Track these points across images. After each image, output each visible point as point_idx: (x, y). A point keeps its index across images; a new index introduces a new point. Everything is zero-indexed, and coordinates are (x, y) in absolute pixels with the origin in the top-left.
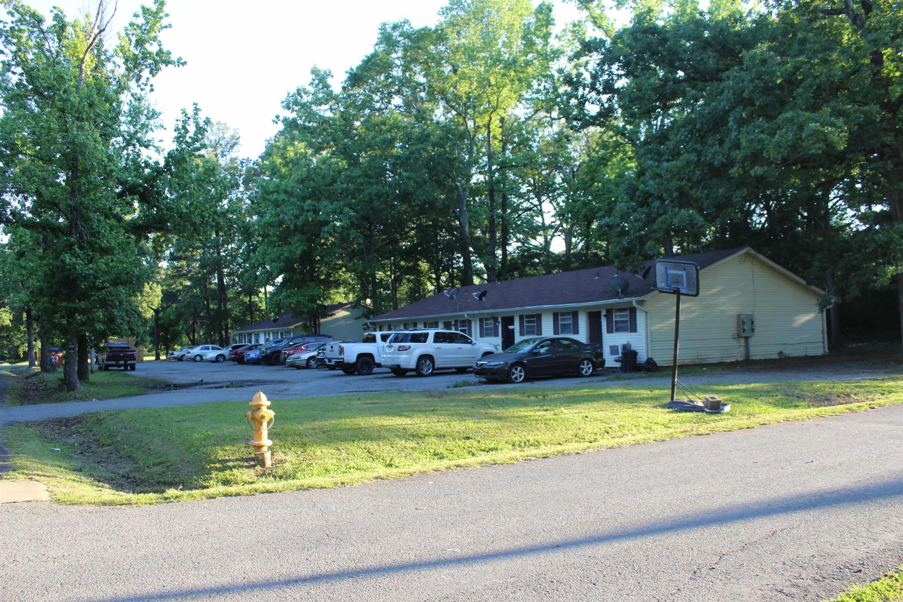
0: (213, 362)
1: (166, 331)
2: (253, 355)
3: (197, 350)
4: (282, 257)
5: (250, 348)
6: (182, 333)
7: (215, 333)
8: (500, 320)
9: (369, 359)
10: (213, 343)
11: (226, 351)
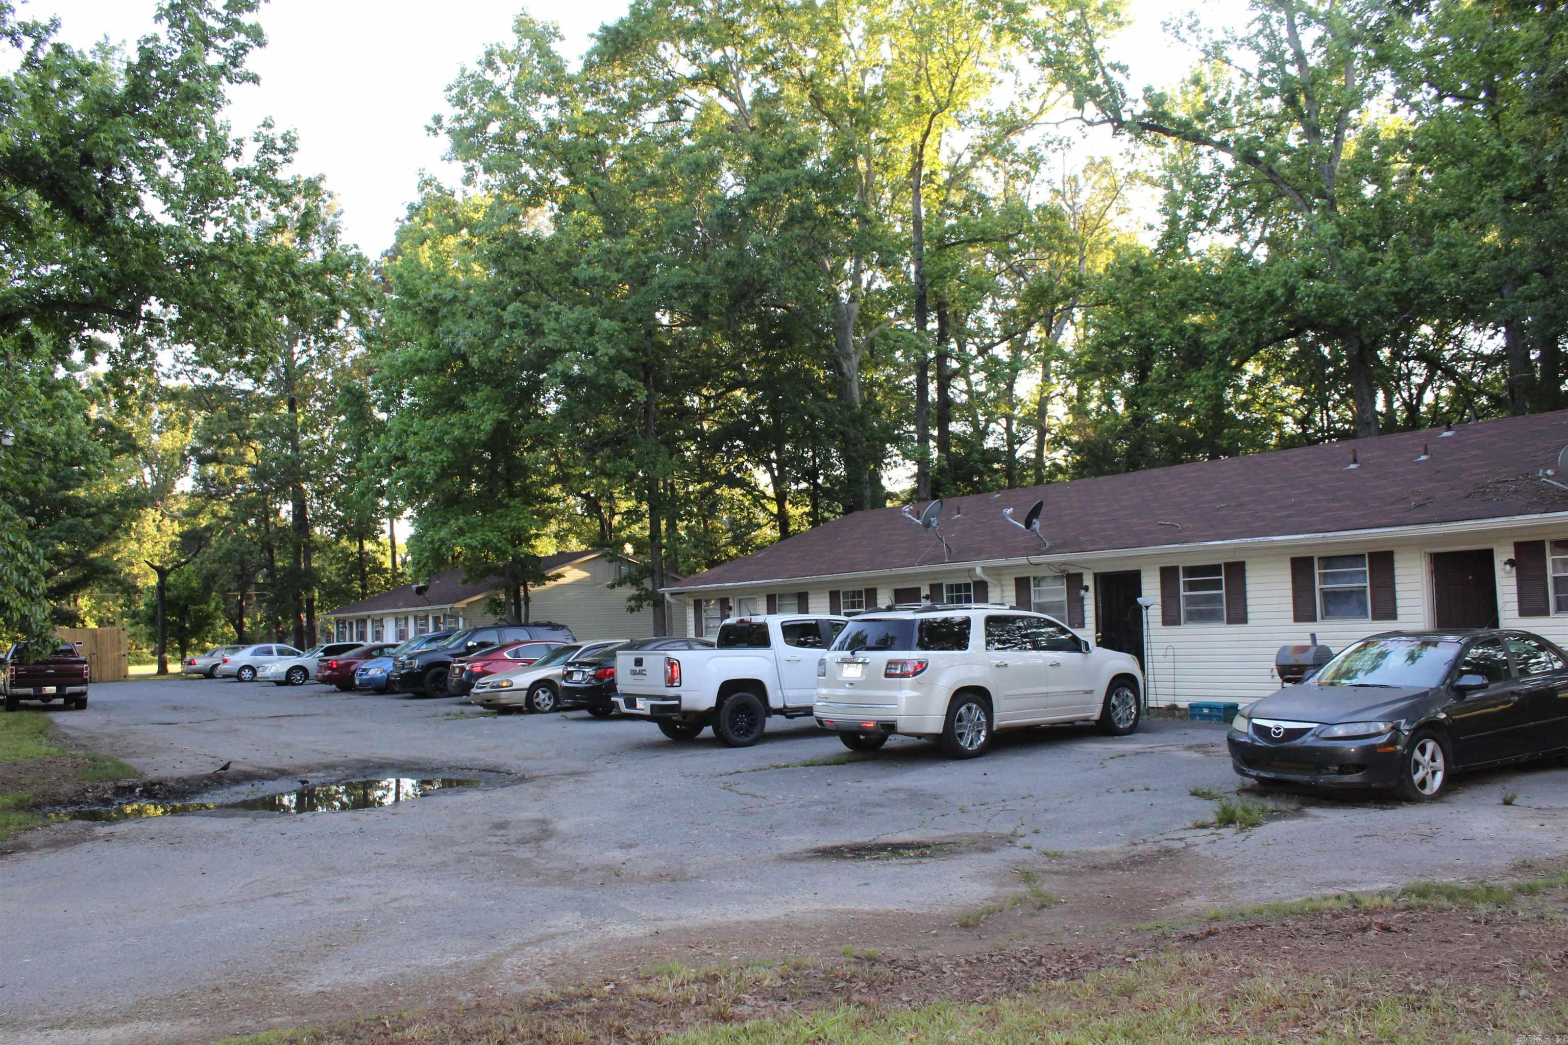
0: (279, 683)
1: (183, 612)
2: (376, 669)
3: (245, 656)
4: (447, 439)
5: (368, 655)
6: (215, 618)
7: (286, 618)
8: (1089, 581)
9: (752, 697)
10: (280, 641)
11: (310, 660)
